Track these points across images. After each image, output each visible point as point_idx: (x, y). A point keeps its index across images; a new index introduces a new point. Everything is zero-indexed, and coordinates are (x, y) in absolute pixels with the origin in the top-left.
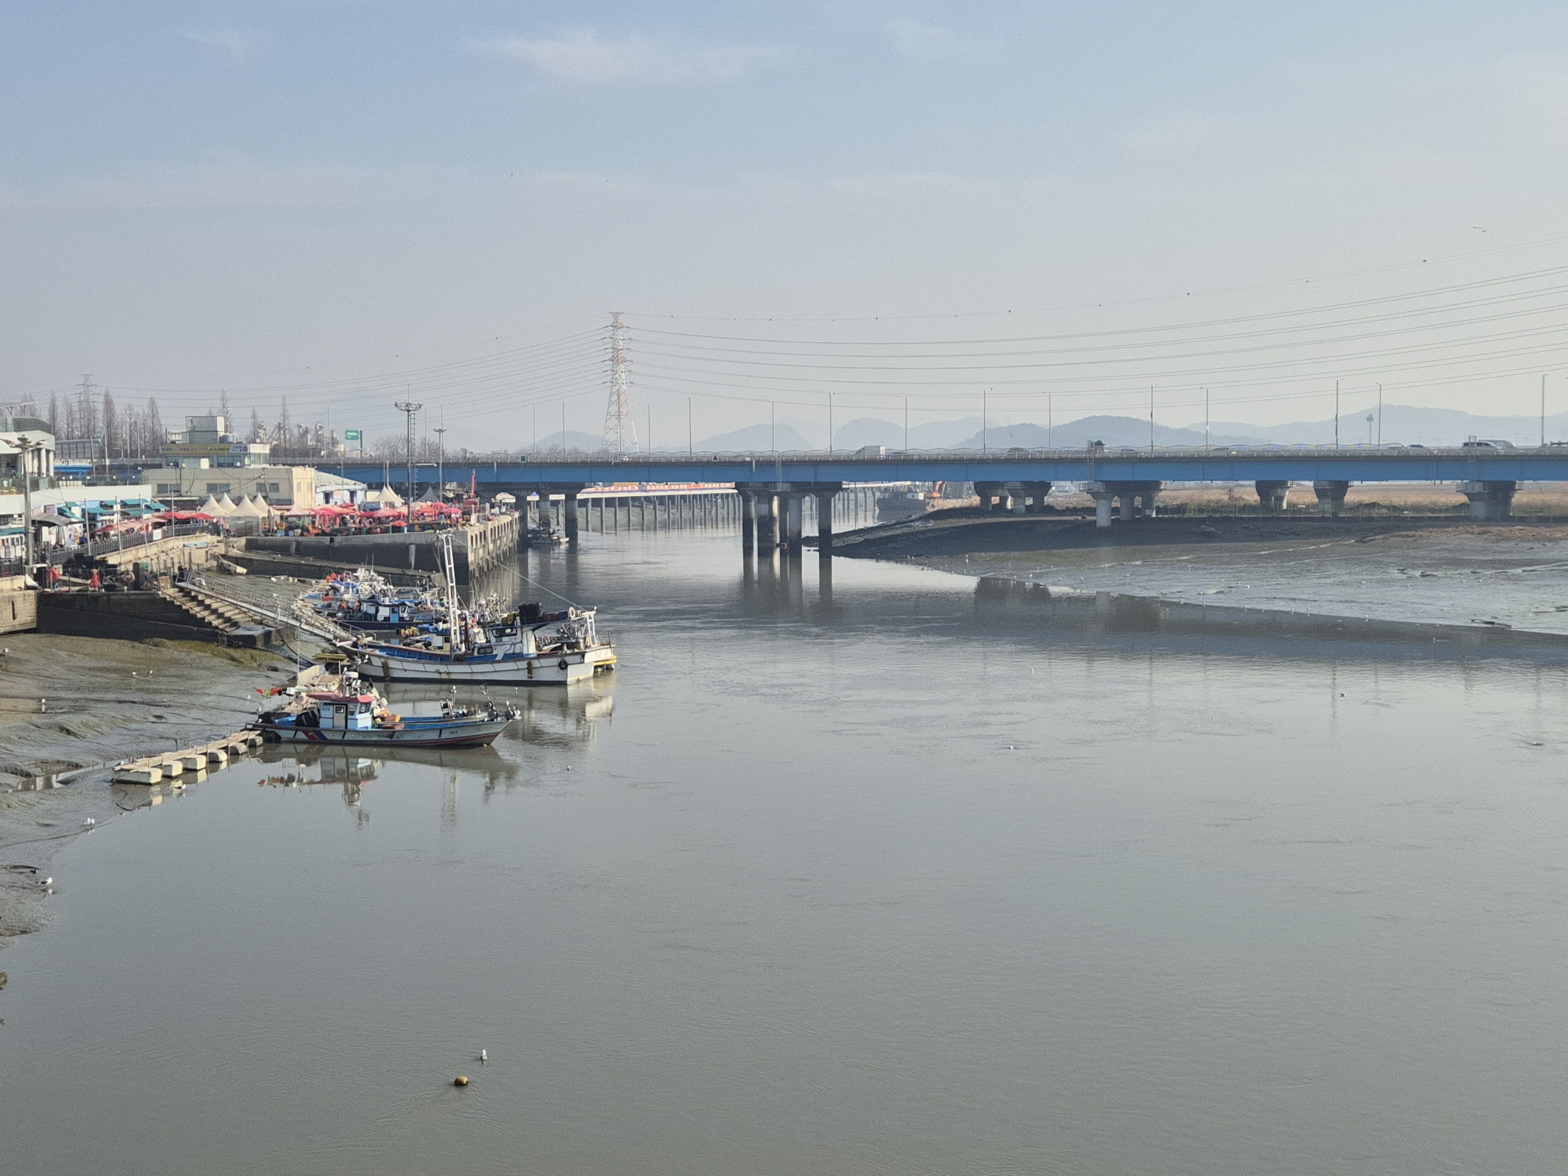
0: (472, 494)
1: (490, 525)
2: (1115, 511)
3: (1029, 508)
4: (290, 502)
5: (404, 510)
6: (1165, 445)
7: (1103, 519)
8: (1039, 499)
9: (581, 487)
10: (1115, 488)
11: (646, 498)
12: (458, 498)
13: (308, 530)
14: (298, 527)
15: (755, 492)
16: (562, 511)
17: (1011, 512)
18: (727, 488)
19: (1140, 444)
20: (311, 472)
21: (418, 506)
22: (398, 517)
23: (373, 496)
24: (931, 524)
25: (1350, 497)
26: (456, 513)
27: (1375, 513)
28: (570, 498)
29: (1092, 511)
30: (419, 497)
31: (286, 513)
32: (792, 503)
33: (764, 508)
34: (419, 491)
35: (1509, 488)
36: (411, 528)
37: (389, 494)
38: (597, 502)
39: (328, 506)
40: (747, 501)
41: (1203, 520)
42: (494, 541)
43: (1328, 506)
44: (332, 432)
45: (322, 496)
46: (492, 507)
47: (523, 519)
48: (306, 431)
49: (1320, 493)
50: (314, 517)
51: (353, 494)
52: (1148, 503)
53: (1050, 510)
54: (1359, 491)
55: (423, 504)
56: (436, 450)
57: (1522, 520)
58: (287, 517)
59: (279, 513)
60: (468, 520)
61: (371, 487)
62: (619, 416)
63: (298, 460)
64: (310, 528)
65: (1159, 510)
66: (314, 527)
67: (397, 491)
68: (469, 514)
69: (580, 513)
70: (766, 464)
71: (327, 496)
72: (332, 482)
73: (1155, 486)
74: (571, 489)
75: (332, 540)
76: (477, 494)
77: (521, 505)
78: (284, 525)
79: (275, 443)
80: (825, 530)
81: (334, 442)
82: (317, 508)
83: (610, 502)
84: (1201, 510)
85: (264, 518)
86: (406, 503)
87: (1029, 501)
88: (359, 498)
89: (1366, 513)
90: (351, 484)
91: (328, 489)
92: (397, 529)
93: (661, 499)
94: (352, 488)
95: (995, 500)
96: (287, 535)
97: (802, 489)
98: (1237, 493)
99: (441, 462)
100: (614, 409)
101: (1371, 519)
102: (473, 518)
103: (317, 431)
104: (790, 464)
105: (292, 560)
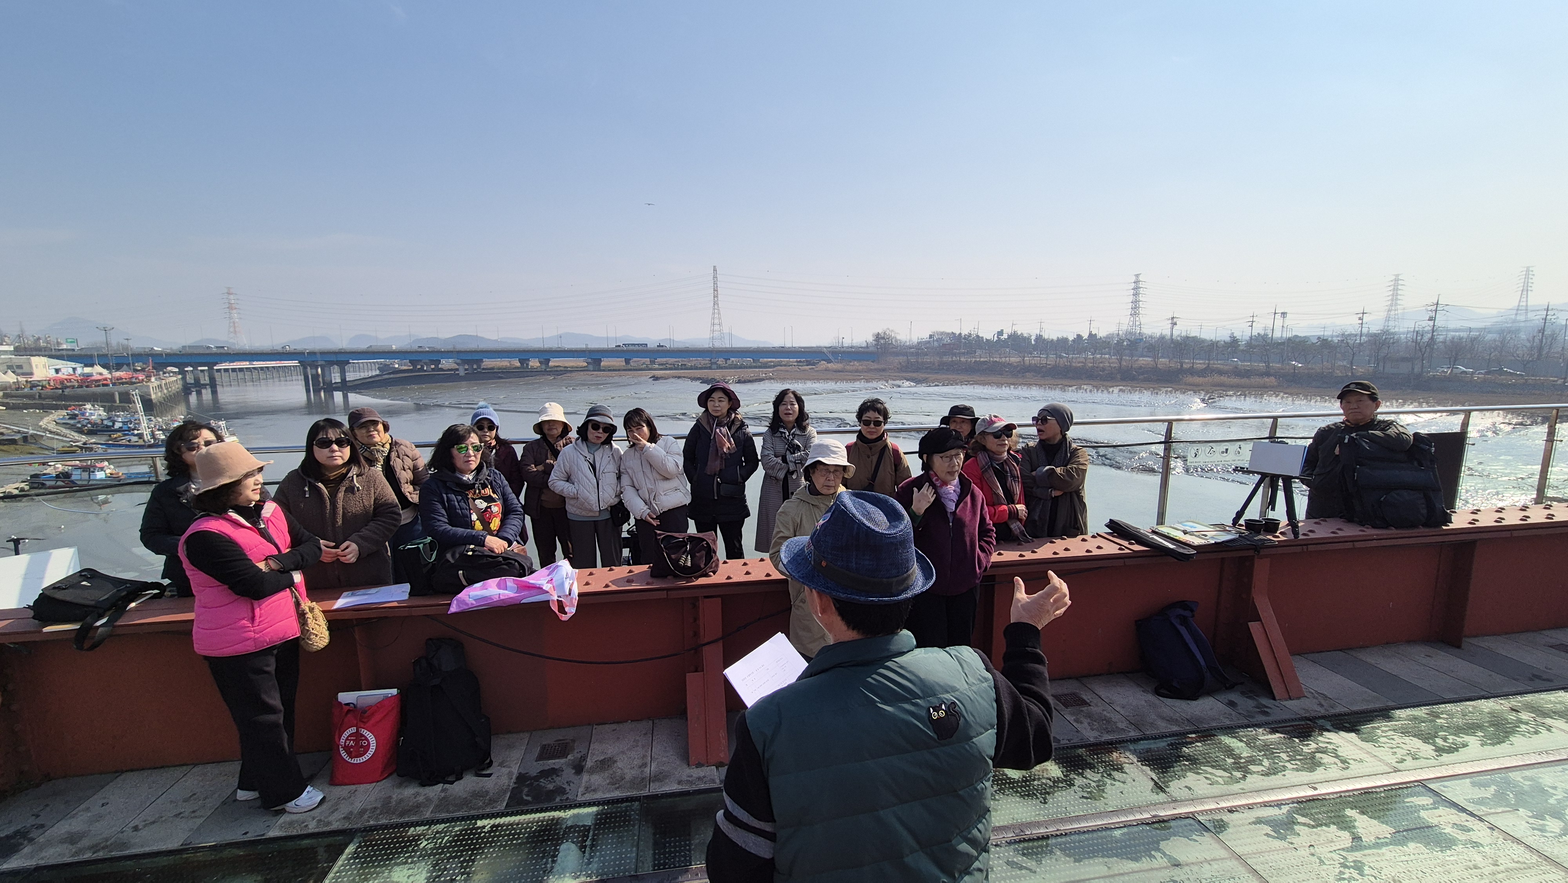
0: (151, 368)
1: (164, 382)
2: (466, 370)
3: (433, 370)
4: (32, 374)
5: (109, 376)
6: (483, 346)
7: (462, 373)
8: (437, 366)
9: (216, 364)
10: (465, 362)
11: (253, 368)
12: (143, 370)
13: (46, 387)
14: (39, 386)
15: (309, 365)
16: (207, 374)
17: (425, 371)
18: (295, 363)
19: (472, 346)
20: (44, 360)
21: (118, 374)
22: (106, 379)
23: (87, 370)
24: (392, 376)
25: (551, 364)
26: (141, 377)
27: (559, 369)
28: (211, 368)
29: (457, 370)
30: (117, 370)
31: (29, 380)
32: (326, 369)
33: (314, 372)
34: (118, 367)
35: (600, 361)
36: (114, 384)
37: (98, 369)
38: (226, 370)
39: (58, 375)
40: (305, 368)
41: (499, 372)
42: (167, 389)
43: (544, 367)
44: (57, 339)
45: (54, 370)
46: (164, 373)
47: (184, 379)
48: (39, 339)
49: (540, 362)
50: (49, 380)
51: (74, 369)
52: (479, 367)
53: (442, 370)
54: (553, 362)
55: (121, 373)
56: (126, 348)
57: (604, 370)
58: (30, 381)
59: (25, 379)
60: (150, 380)
61: (86, 365)
62: (235, 332)
63: (34, 353)
64: (47, 386)
65: (484, 369)
66: (50, 385)
67: (104, 367)
68: (151, 377)
69: (217, 375)
70: (312, 354)
71: (57, 371)
72: (59, 364)
73: (481, 361)
74: (211, 365)
75: (63, 391)
76: (154, 368)
77: (182, 372)
78: (29, 385)
79: (17, 344)
80: (344, 380)
81: (58, 344)
82: (51, 376)
83: (234, 370)
84: (499, 369)
85: (14, 383)
86: (110, 373)
87: (433, 366)
88: (79, 371)
89: (556, 369)
90: (73, 365)
91: (57, 367)
92: (107, 385)
93: (262, 368)
94: (74, 366)
95: (419, 367)
96: (31, 389)
97: (331, 363)
98: (512, 363)
99: (130, 353)
100: (232, 329)
101: (557, 371)
102: (153, 379)
103: (46, 339)
104: (323, 353)
105: (37, 402)
